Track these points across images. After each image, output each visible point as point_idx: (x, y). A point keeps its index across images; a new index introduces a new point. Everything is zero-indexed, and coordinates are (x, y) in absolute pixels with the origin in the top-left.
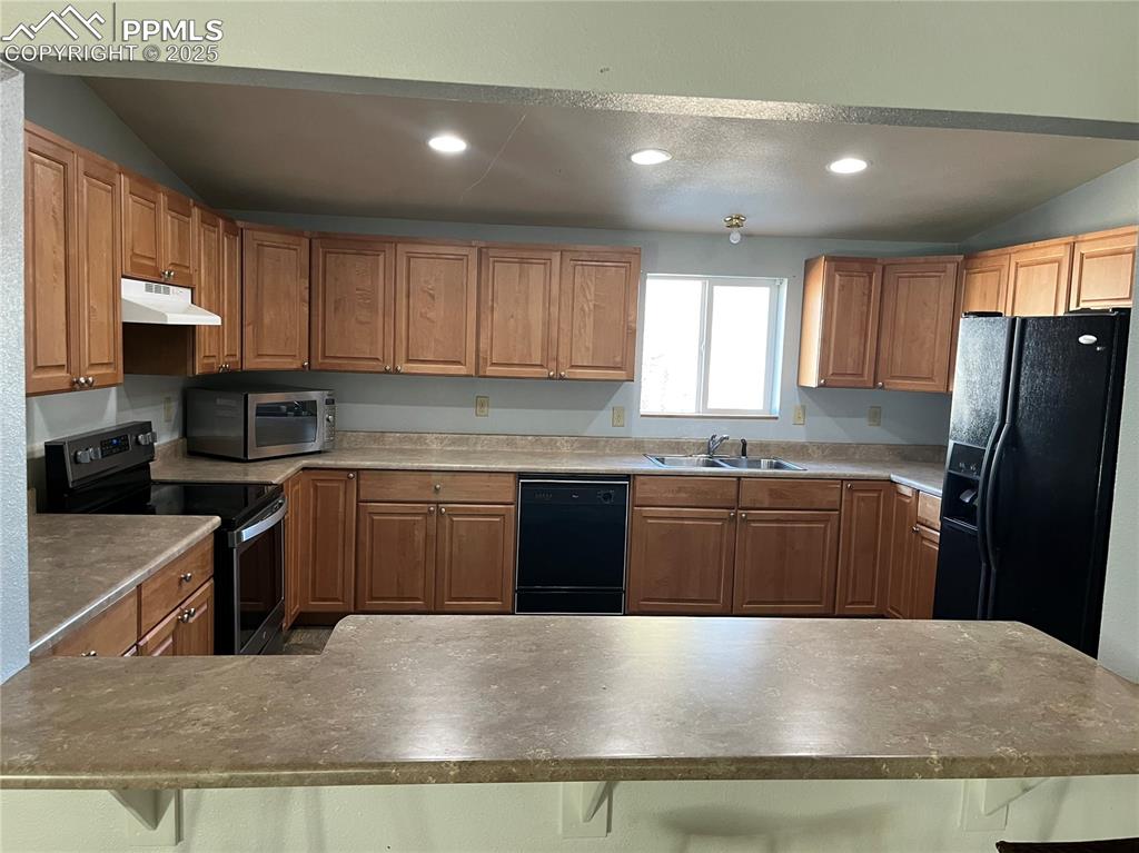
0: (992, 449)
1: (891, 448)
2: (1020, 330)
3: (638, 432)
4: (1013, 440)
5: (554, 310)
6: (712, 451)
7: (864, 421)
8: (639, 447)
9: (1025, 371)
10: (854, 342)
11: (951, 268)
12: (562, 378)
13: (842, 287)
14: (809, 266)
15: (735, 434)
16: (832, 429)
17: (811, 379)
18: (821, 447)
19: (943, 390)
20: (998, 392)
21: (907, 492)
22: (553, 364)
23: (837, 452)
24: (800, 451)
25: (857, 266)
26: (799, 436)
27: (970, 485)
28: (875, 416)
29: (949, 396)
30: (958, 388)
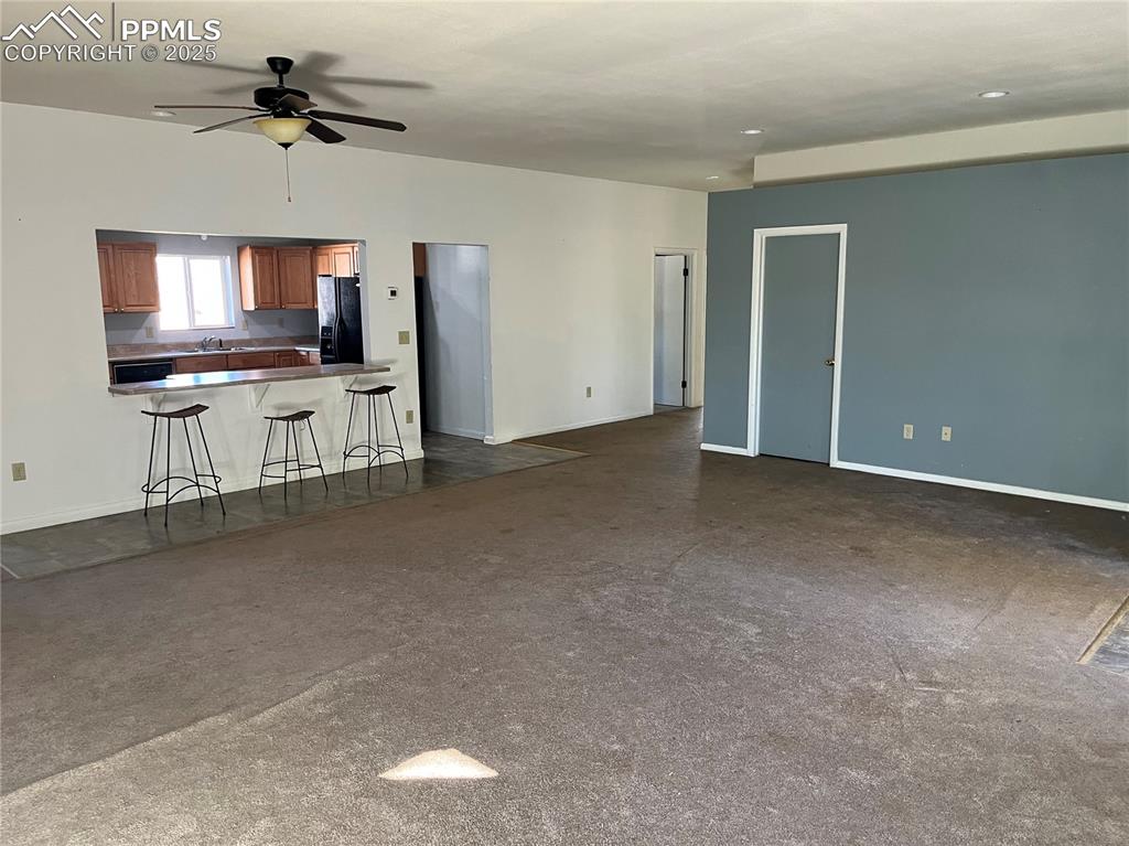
0: (335, 327)
1: (291, 338)
2: (338, 281)
3: (161, 341)
4: (341, 321)
5: (113, 276)
6: (203, 345)
7: (276, 326)
8: (164, 347)
9: (342, 287)
10: (269, 287)
11: (308, 252)
12: (122, 312)
13: (260, 262)
14: (240, 250)
15: (216, 337)
16: (261, 332)
17: (251, 307)
18: (257, 340)
19: (311, 307)
20: (334, 305)
21: (304, 353)
22: (115, 305)
23: (266, 342)
24: (248, 343)
25: (265, 251)
26: (246, 336)
27: (329, 341)
28: (281, 323)
29: (317, 310)
30: (320, 306)
